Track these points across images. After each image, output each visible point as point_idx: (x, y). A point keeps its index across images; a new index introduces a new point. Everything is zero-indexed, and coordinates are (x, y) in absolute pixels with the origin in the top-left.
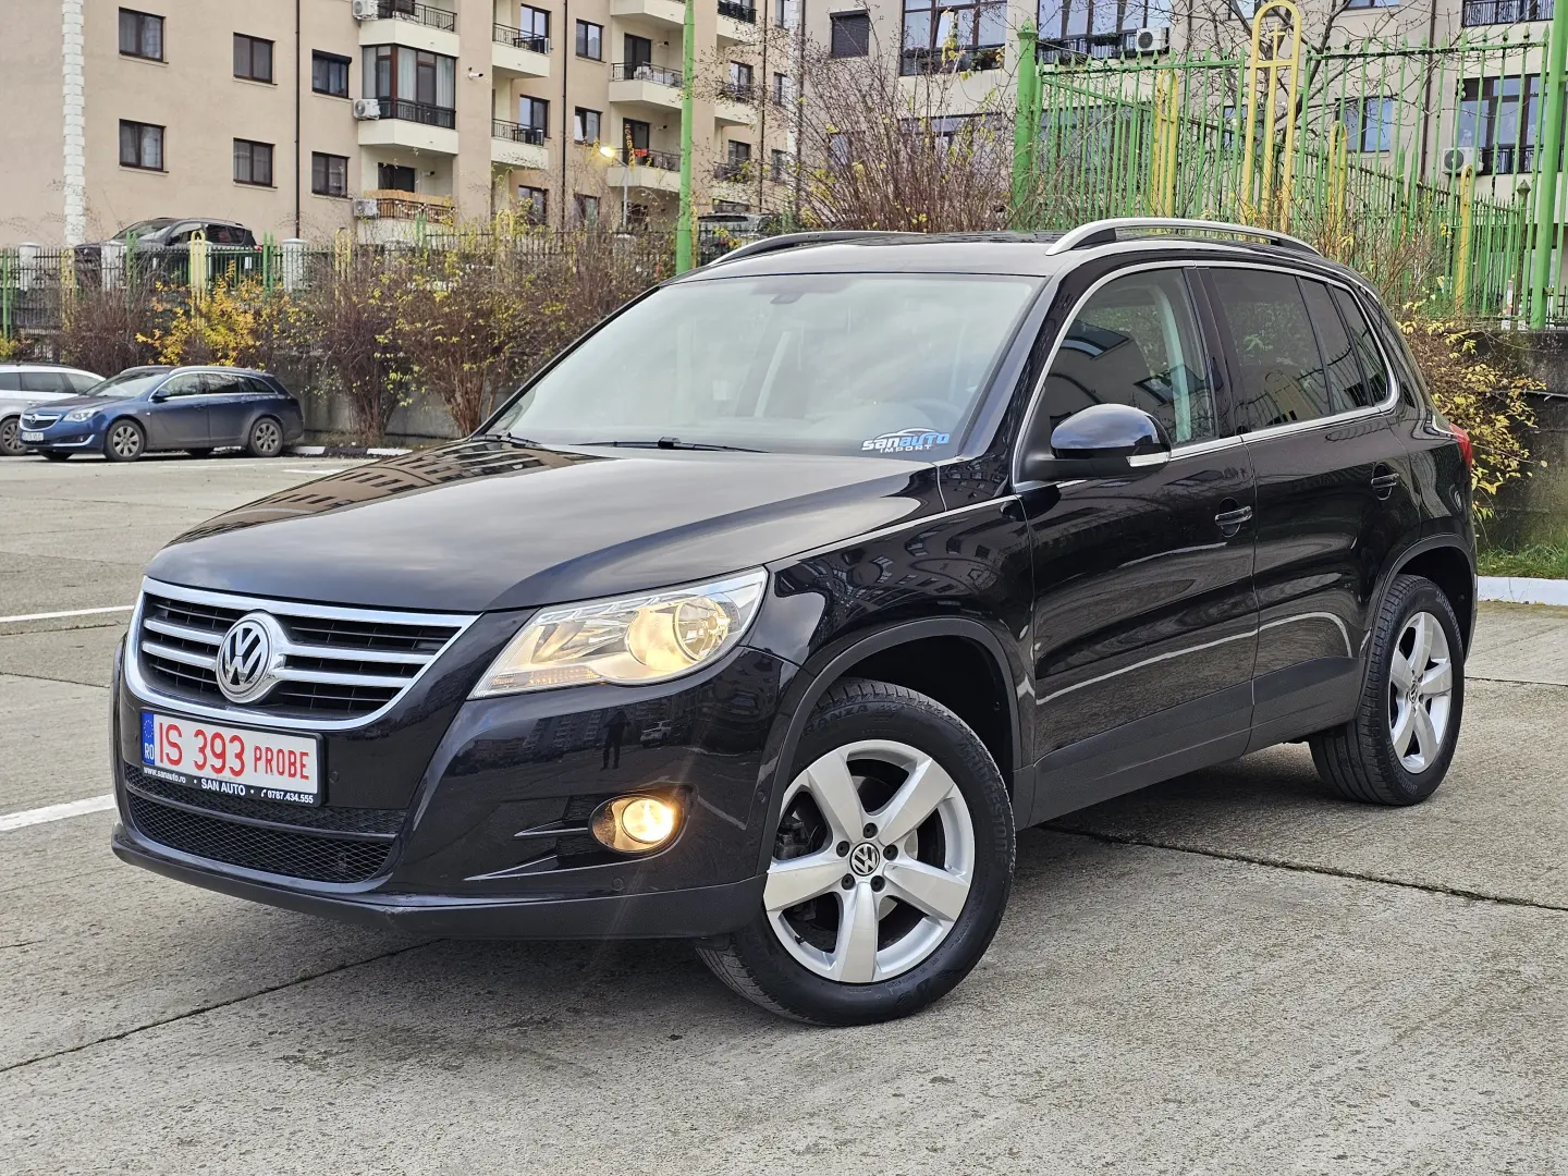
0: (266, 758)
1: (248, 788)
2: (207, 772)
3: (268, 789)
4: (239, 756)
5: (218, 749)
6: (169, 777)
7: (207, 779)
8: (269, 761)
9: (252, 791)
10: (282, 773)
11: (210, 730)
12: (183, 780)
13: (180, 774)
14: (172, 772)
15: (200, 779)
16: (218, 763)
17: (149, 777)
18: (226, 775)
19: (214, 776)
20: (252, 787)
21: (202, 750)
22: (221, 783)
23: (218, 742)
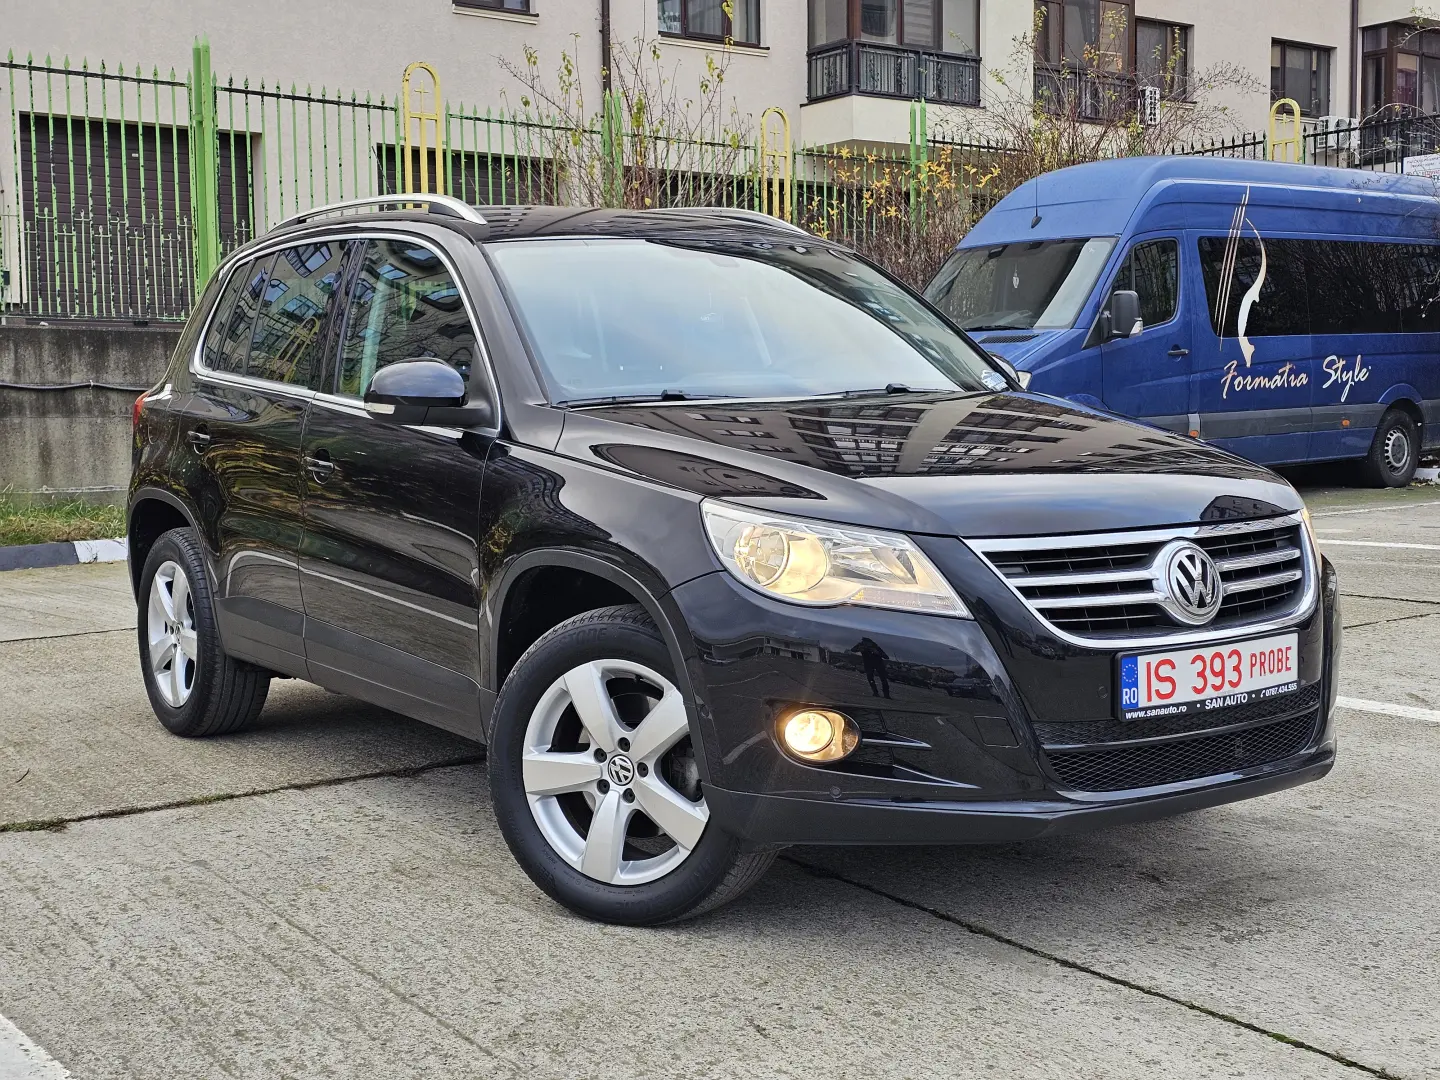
0: (1259, 662)
1: (1249, 693)
2: (1209, 693)
3: (1265, 689)
4: (1237, 669)
5: (1217, 667)
6: (1163, 712)
7: (1212, 700)
8: (1262, 664)
9: (1254, 696)
10: (1271, 672)
11: (1208, 653)
12: (1184, 709)
13: (1177, 705)
14: (1167, 706)
15: (1203, 702)
16: (1218, 681)
17: (1133, 721)
18: (1227, 689)
19: (1215, 694)
20: (1253, 692)
21: (1201, 674)
22: (1225, 698)
23: (1217, 662)
